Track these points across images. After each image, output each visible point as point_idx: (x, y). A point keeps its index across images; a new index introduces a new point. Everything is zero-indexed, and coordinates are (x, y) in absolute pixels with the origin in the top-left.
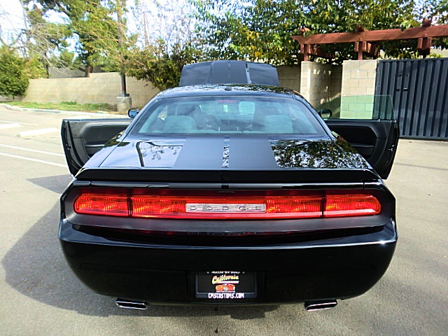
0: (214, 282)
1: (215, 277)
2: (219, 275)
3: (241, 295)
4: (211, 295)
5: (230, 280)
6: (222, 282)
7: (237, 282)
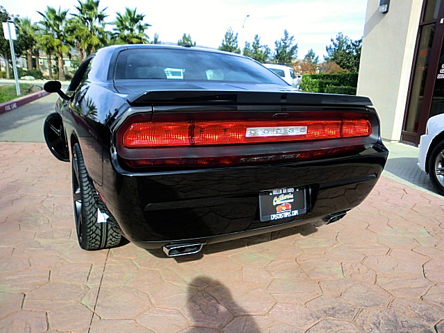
0: (275, 204)
1: (275, 198)
2: (278, 196)
3: (296, 213)
4: (274, 217)
5: (287, 199)
6: (282, 202)
7: (292, 200)
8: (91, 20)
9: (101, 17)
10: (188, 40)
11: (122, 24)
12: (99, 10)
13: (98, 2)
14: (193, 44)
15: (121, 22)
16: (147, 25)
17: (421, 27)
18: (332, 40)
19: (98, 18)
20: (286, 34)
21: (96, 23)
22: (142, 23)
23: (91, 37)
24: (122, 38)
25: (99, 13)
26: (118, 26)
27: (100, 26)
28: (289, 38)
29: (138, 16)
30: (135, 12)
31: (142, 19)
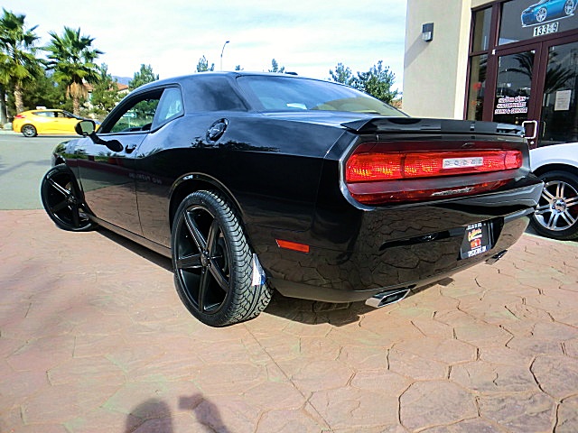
8: (13, 42)
9: (29, 40)
10: (149, 74)
11: (61, 50)
12: (25, 29)
13: (23, 17)
14: (155, 77)
15: (59, 47)
16: (97, 52)
17: (470, 58)
18: (331, 73)
19: (24, 41)
20: (275, 65)
21: (22, 47)
22: (90, 49)
23: (16, 67)
24: (61, 69)
25: (25, 33)
26: (55, 53)
27: (28, 52)
28: (279, 69)
29: (83, 40)
30: (78, 34)
31: (89, 44)
